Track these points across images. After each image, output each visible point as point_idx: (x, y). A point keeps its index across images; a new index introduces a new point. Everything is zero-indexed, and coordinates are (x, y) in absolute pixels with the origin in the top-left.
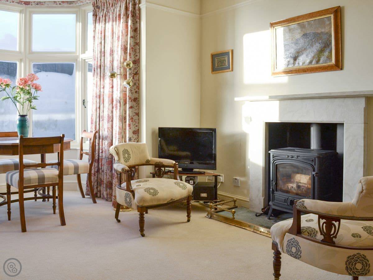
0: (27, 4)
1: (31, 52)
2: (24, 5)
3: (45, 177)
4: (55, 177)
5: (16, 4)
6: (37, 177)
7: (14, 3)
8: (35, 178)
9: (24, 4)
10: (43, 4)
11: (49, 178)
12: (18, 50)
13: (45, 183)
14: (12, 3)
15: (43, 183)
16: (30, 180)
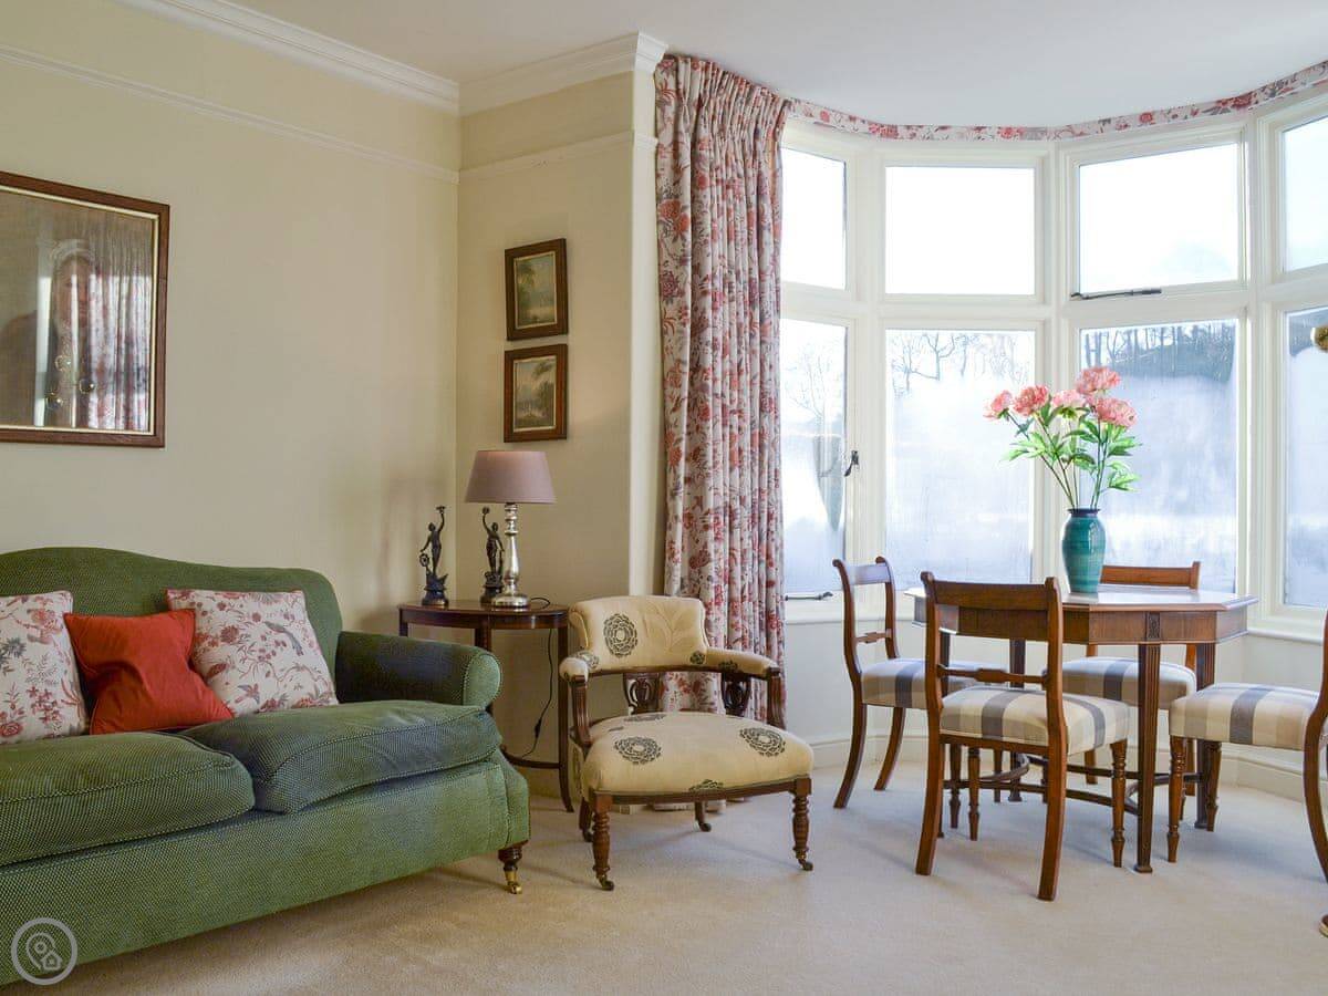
0: (1244, 105)
1: (1279, 276)
2: (1234, 112)
3: (1005, 716)
4: (1037, 723)
5: (1207, 117)
6: (980, 714)
7: (1201, 117)
8: (972, 713)
9: (1233, 106)
10: (1289, 86)
11: (1015, 724)
12: (1234, 276)
13: (1005, 739)
14: (1190, 119)
15: (998, 738)
16: (956, 717)
